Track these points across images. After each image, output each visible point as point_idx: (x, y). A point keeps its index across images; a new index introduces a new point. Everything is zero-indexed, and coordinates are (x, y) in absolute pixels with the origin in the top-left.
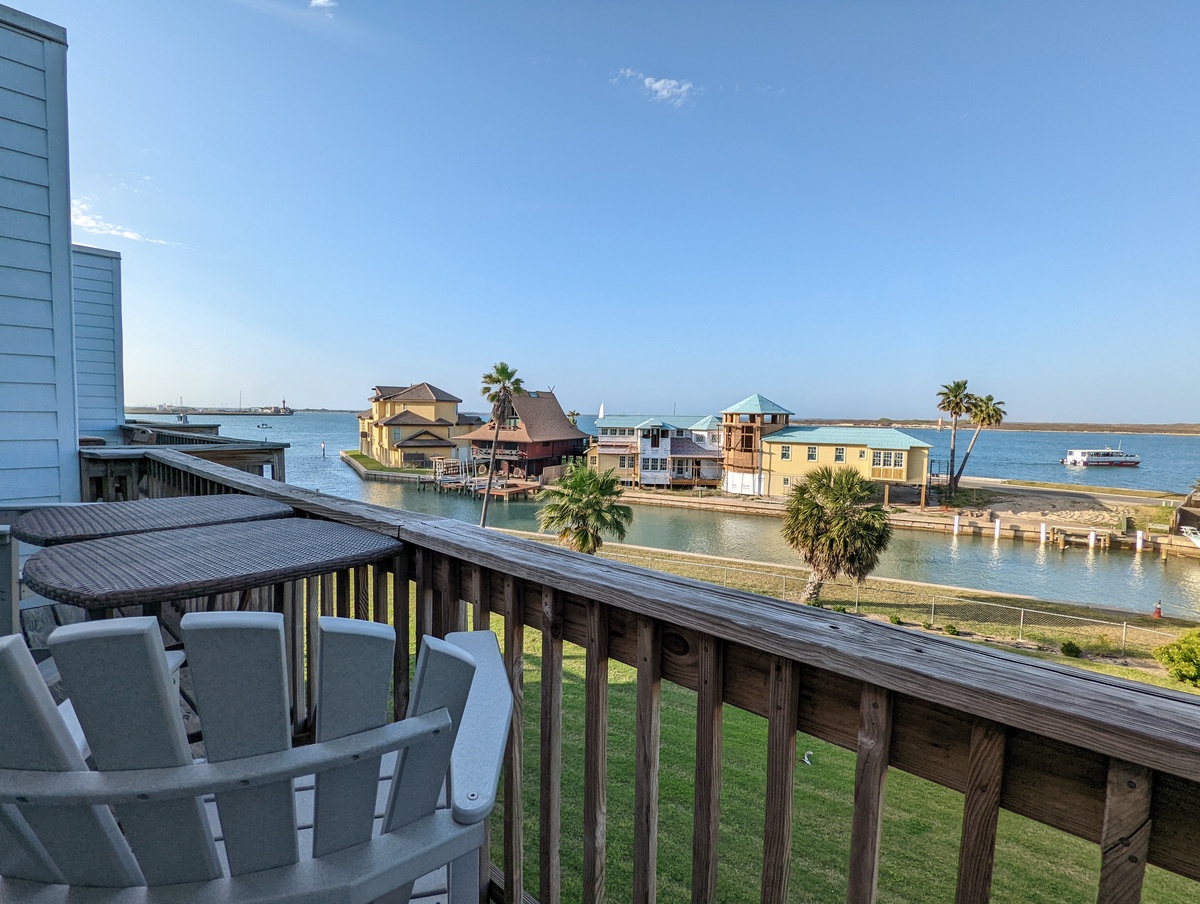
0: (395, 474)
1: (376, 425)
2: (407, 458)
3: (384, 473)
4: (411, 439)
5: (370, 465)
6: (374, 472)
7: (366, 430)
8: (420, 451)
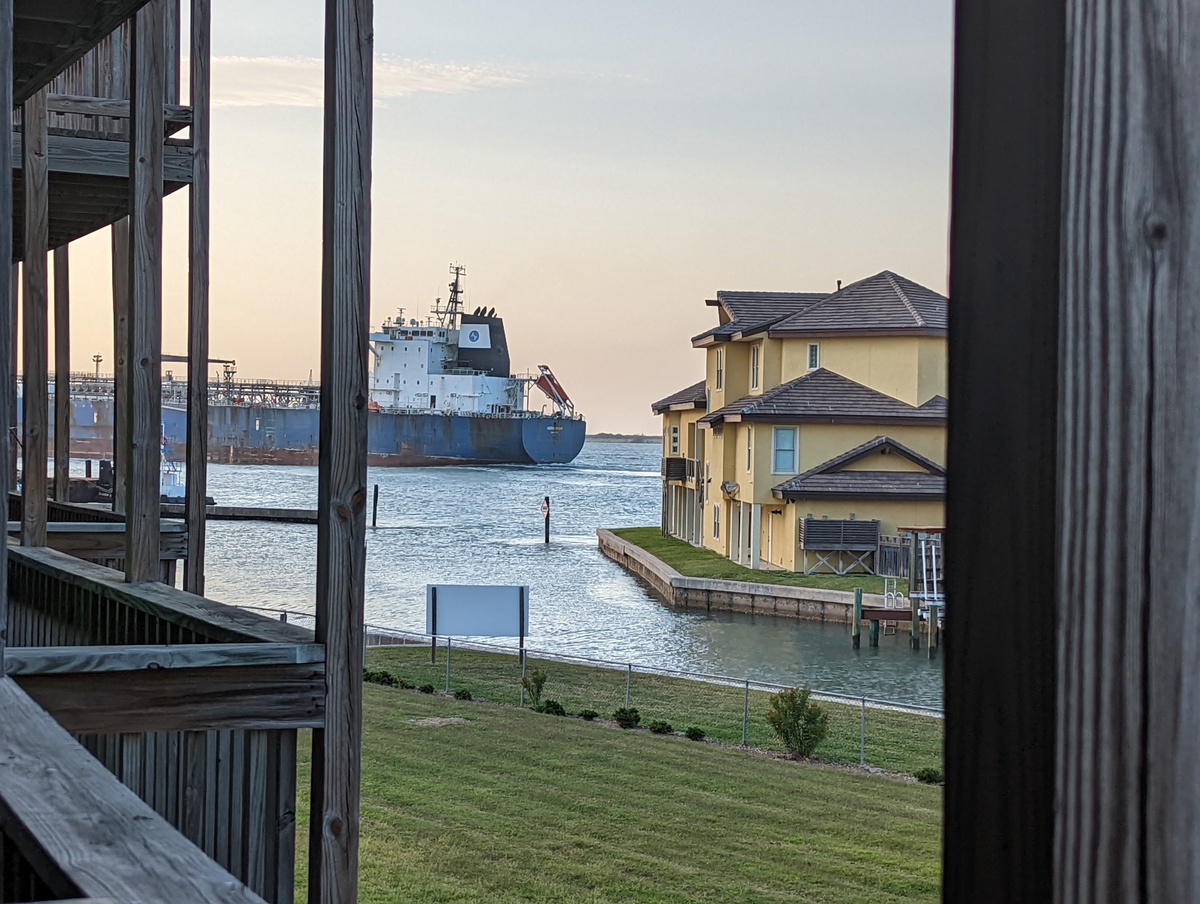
0: (778, 590)
1: (718, 422)
2: (814, 536)
3: (737, 586)
4: (833, 468)
5: (690, 564)
6: (705, 583)
7: (683, 452)
8: (865, 514)
